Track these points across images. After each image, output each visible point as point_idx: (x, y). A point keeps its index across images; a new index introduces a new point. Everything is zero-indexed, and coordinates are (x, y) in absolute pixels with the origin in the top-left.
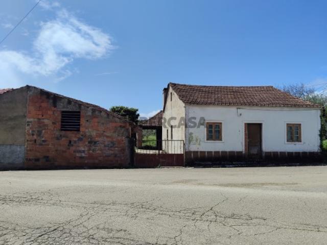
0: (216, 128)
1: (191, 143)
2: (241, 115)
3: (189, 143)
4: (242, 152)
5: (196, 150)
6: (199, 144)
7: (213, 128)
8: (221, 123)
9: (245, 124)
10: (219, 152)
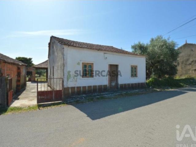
0: (89, 67)
1: (69, 80)
2: (106, 58)
3: (68, 80)
4: (106, 86)
5: (73, 86)
6: (76, 81)
7: (87, 67)
8: (93, 64)
9: (109, 65)
10: (91, 86)
